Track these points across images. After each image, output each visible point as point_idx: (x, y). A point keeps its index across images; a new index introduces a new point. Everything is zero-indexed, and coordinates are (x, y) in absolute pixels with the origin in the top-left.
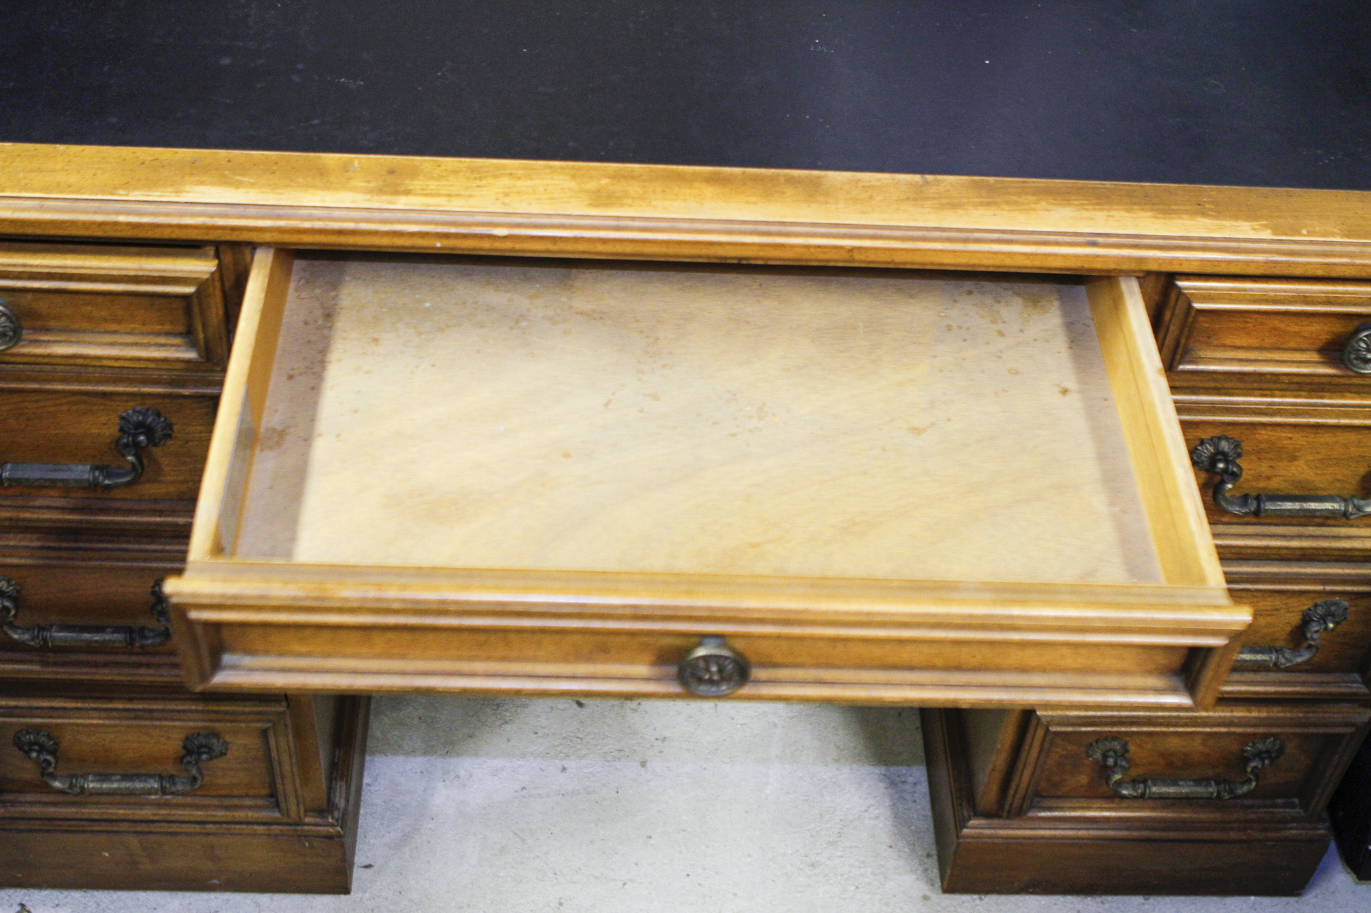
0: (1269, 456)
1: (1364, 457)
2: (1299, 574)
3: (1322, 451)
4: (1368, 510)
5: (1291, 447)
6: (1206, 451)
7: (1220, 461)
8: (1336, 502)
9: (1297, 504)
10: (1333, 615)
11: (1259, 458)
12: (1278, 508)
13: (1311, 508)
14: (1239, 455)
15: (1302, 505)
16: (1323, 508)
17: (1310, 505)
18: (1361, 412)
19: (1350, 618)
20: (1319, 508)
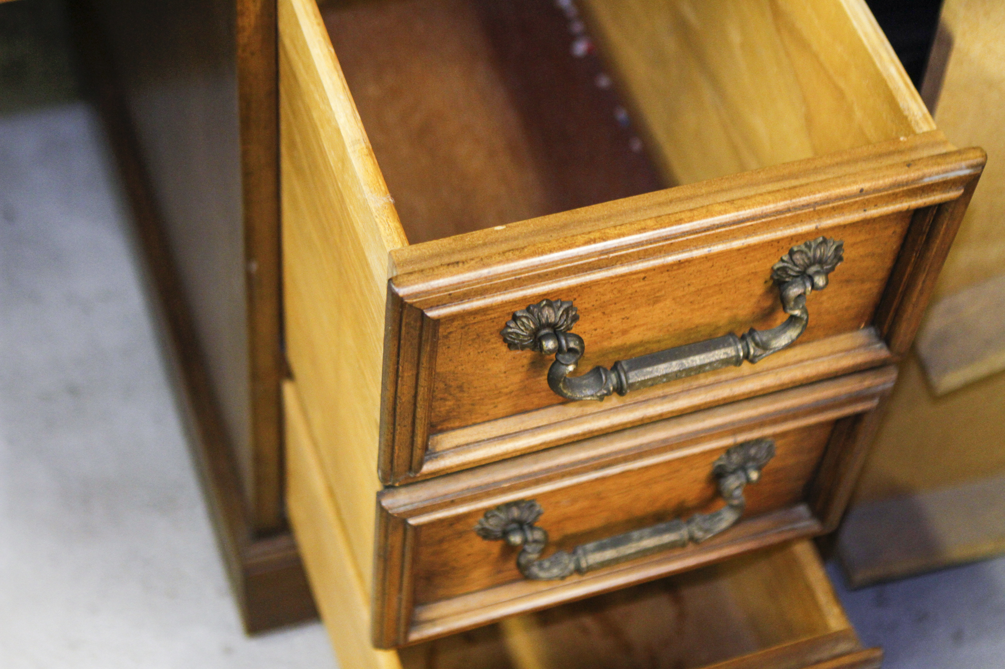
0: (618, 306)
1: (755, 273)
2: (697, 432)
3: (694, 281)
4: (777, 345)
5: (648, 288)
6: (523, 328)
7: (546, 337)
8: (729, 345)
9: (674, 363)
10: (754, 459)
11: (604, 313)
12: (648, 377)
13: (695, 364)
14: (575, 318)
15: (682, 364)
16: (713, 359)
17: (693, 361)
18: (738, 229)
19: (778, 452)
20: (707, 361)
